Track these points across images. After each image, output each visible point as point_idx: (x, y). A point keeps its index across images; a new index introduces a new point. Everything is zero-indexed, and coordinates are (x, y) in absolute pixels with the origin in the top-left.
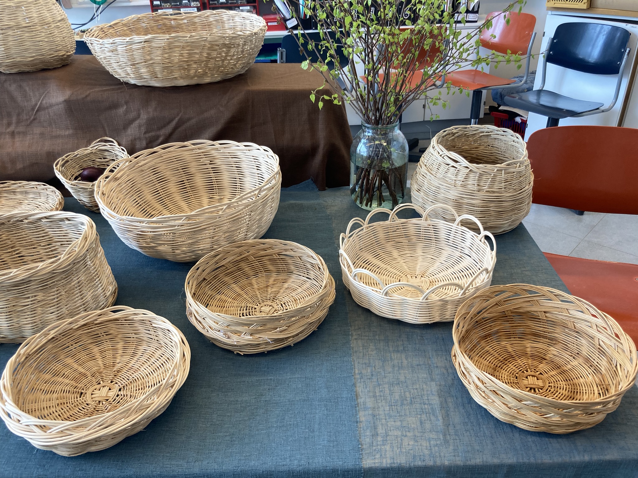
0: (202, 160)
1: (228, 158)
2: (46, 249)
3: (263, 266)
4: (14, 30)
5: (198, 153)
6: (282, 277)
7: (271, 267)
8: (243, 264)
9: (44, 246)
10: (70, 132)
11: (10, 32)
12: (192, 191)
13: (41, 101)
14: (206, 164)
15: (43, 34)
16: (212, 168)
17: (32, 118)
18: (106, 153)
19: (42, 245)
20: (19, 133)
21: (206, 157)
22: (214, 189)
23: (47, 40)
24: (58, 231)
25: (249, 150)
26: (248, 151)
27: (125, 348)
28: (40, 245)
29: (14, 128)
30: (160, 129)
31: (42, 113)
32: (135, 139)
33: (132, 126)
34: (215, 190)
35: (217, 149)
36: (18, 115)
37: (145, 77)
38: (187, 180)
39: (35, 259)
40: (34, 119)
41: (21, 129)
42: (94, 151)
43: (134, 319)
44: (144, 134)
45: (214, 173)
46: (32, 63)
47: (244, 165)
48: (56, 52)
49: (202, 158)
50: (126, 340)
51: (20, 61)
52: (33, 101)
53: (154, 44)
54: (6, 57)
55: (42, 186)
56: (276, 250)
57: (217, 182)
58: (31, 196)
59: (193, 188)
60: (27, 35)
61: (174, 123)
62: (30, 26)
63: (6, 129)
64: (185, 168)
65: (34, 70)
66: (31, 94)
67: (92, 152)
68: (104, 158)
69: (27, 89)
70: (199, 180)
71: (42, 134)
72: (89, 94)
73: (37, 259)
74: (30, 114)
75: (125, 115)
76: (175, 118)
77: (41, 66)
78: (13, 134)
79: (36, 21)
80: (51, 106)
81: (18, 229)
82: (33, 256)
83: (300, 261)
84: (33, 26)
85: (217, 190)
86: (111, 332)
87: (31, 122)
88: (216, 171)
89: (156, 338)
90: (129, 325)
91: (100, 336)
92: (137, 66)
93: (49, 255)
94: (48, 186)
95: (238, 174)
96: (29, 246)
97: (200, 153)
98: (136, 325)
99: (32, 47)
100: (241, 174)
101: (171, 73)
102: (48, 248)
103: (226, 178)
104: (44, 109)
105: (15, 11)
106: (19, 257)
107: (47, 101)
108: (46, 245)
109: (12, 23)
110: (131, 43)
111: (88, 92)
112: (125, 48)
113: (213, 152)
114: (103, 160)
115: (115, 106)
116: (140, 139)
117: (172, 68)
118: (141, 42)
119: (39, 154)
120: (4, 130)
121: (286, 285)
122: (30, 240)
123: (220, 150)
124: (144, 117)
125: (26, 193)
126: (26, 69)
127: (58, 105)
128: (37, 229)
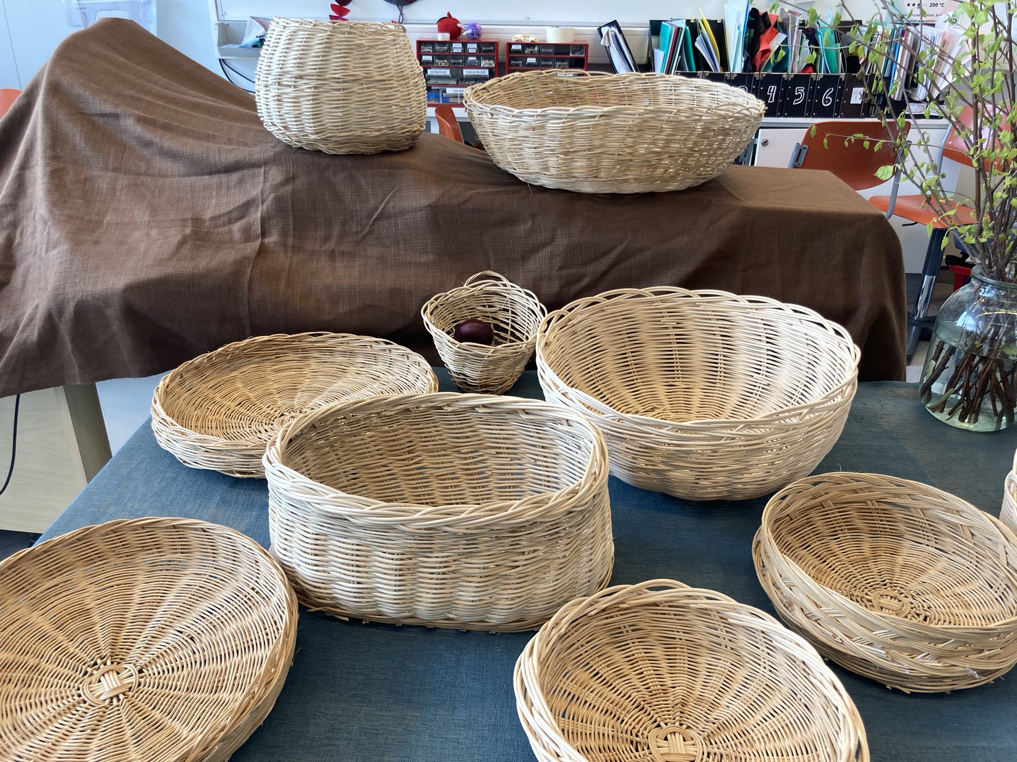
0: (663, 320)
1: (710, 319)
2: (466, 459)
3: (847, 521)
4: (362, 84)
5: (659, 309)
6: (884, 542)
7: (859, 524)
8: (814, 514)
9: (464, 453)
10: (431, 257)
11: (356, 88)
12: (637, 372)
13: (386, 203)
14: (667, 328)
15: (400, 94)
16: (676, 335)
17: (367, 229)
18: (495, 298)
19: (464, 451)
20: (343, 254)
21: (670, 316)
22: (673, 371)
23: (402, 105)
24: (496, 430)
25: (756, 309)
26: (754, 311)
27: (670, 659)
28: (459, 452)
29: (334, 244)
30: (586, 263)
31: (384, 223)
32: (541, 278)
33: (537, 255)
34: (676, 372)
35: (694, 304)
36: (344, 224)
37: (576, 175)
38: (632, 352)
39: (443, 475)
40: (370, 233)
41: (345, 247)
42: (476, 293)
43: (690, 605)
44: (557, 270)
45: (677, 343)
46: (375, 141)
47: (738, 333)
48: (410, 125)
49: (663, 317)
50: (668, 642)
51: (360, 136)
52: (372, 203)
53: (615, 122)
54: (340, 127)
55: (382, 344)
56: (877, 494)
57: (680, 359)
58: (360, 359)
59: (640, 366)
60: (378, 94)
61: (614, 255)
62: (384, 81)
63: (321, 246)
64: (632, 333)
65: (374, 152)
66: (370, 191)
67: (474, 295)
68: (490, 306)
69: (363, 182)
70: (651, 355)
71: (382, 259)
72: (471, 197)
73: (447, 475)
74: (364, 222)
75: (528, 237)
76: (616, 247)
77: (385, 147)
78: (332, 255)
79: (393, 72)
80: (403, 212)
81: (427, 422)
82: (440, 468)
83: (922, 516)
84: (388, 80)
85: (680, 372)
86: (642, 625)
87: (364, 237)
88: (682, 340)
89: (730, 644)
90: (675, 615)
91: (622, 632)
92: (572, 156)
93: (470, 469)
94: (395, 346)
95: (724, 348)
96: (438, 451)
97: (662, 309)
98: (690, 616)
99: (382, 115)
100: (729, 348)
101: (625, 170)
102: (470, 458)
103: (698, 353)
104: (389, 217)
105: (367, 54)
106: (418, 468)
107: (396, 205)
108: (468, 453)
109: (360, 74)
110: (575, 117)
111: (470, 193)
112: (561, 125)
113: (685, 308)
114: (487, 309)
115: (511, 220)
116: (550, 278)
117: (630, 163)
118: (595, 117)
119: (377, 291)
120: (317, 248)
121: (900, 560)
122: (441, 442)
123: (699, 306)
124: (562, 241)
125: (352, 354)
126: (363, 149)
127: (416, 211)
128: (461, 424)
